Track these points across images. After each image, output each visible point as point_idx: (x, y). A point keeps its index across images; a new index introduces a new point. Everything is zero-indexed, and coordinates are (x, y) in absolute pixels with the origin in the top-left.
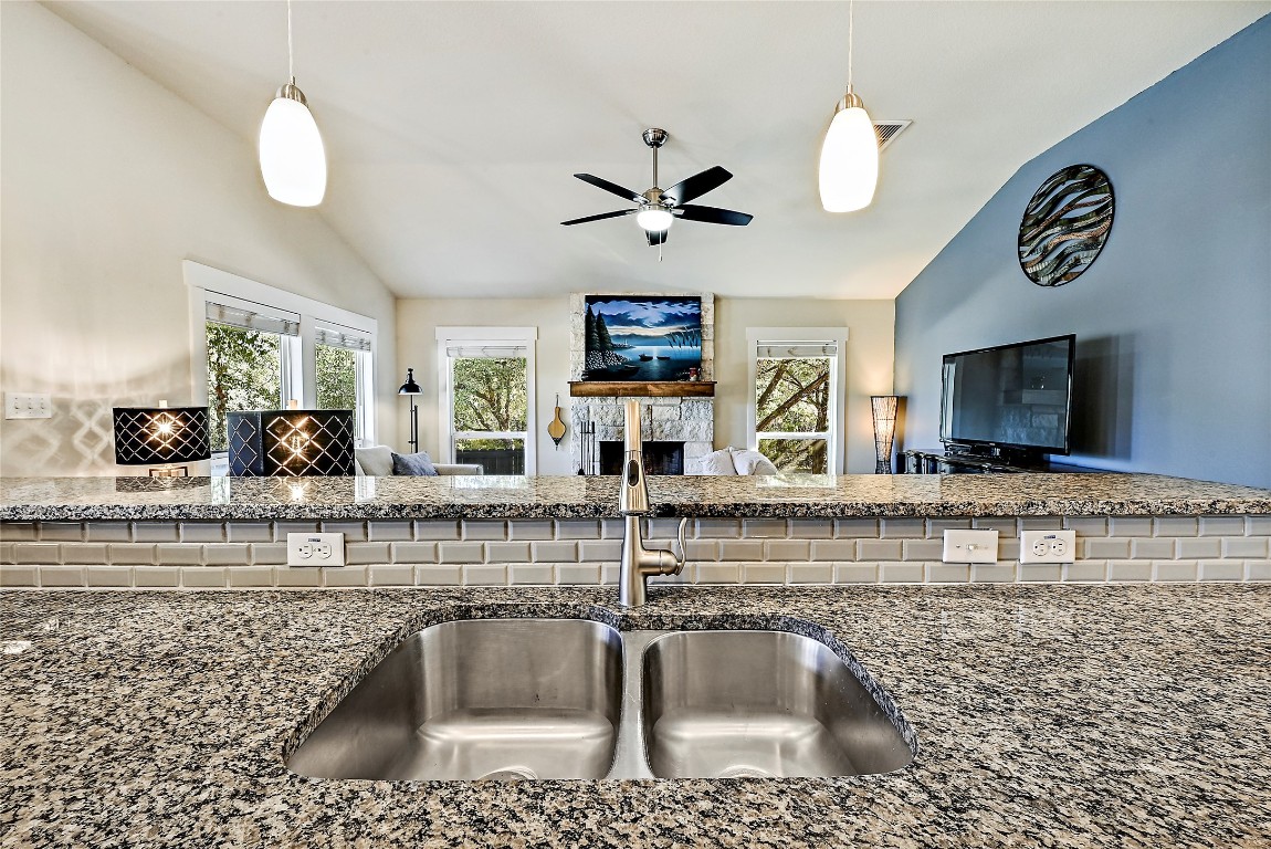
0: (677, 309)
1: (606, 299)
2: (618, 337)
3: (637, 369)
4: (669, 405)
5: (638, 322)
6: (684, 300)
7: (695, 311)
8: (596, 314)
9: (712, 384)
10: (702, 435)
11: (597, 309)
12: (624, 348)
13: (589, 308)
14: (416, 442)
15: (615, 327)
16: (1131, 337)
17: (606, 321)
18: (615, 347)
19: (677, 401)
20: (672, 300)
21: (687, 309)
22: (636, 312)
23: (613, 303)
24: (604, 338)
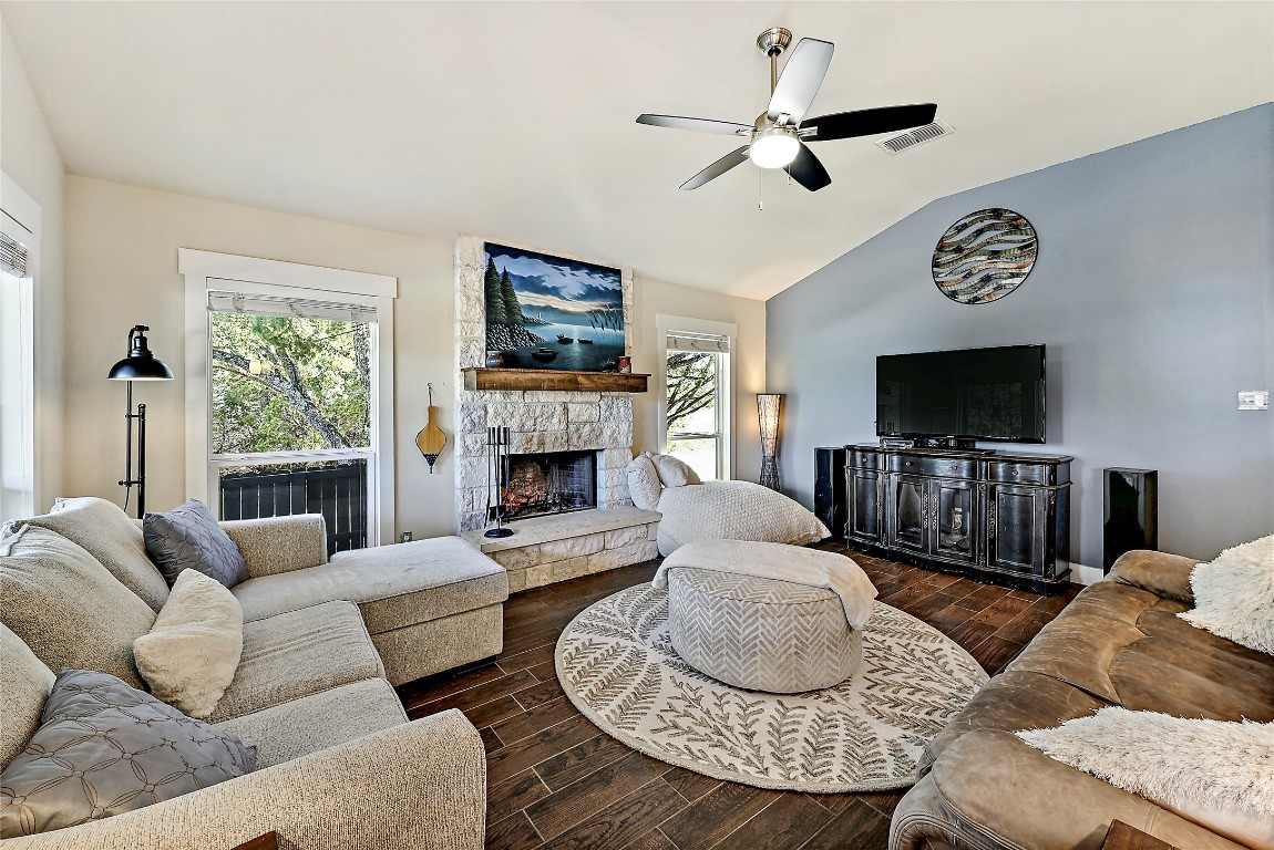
0: (598, 281)
1: (515, 253)
2: (530, 308)
3: (554, 356)
4: (586, 403)
5: (555, 291)
6: (606, 271)
7: (615, 286)
8: (500, 271)
9: (644, 378)
10: (623, 440)
11: (502, 263)
12: (537, 324)
13: (490, 260)
14: (141, 482)
15: (526, 293)
16: (1059, 349)
17: (514, 283)
18: (527, 322)
19: (595, 397)
20: (593, 269)
21: (607, 283)
22: (552, 277)
23: (523, 259)
24: (511, 307)
